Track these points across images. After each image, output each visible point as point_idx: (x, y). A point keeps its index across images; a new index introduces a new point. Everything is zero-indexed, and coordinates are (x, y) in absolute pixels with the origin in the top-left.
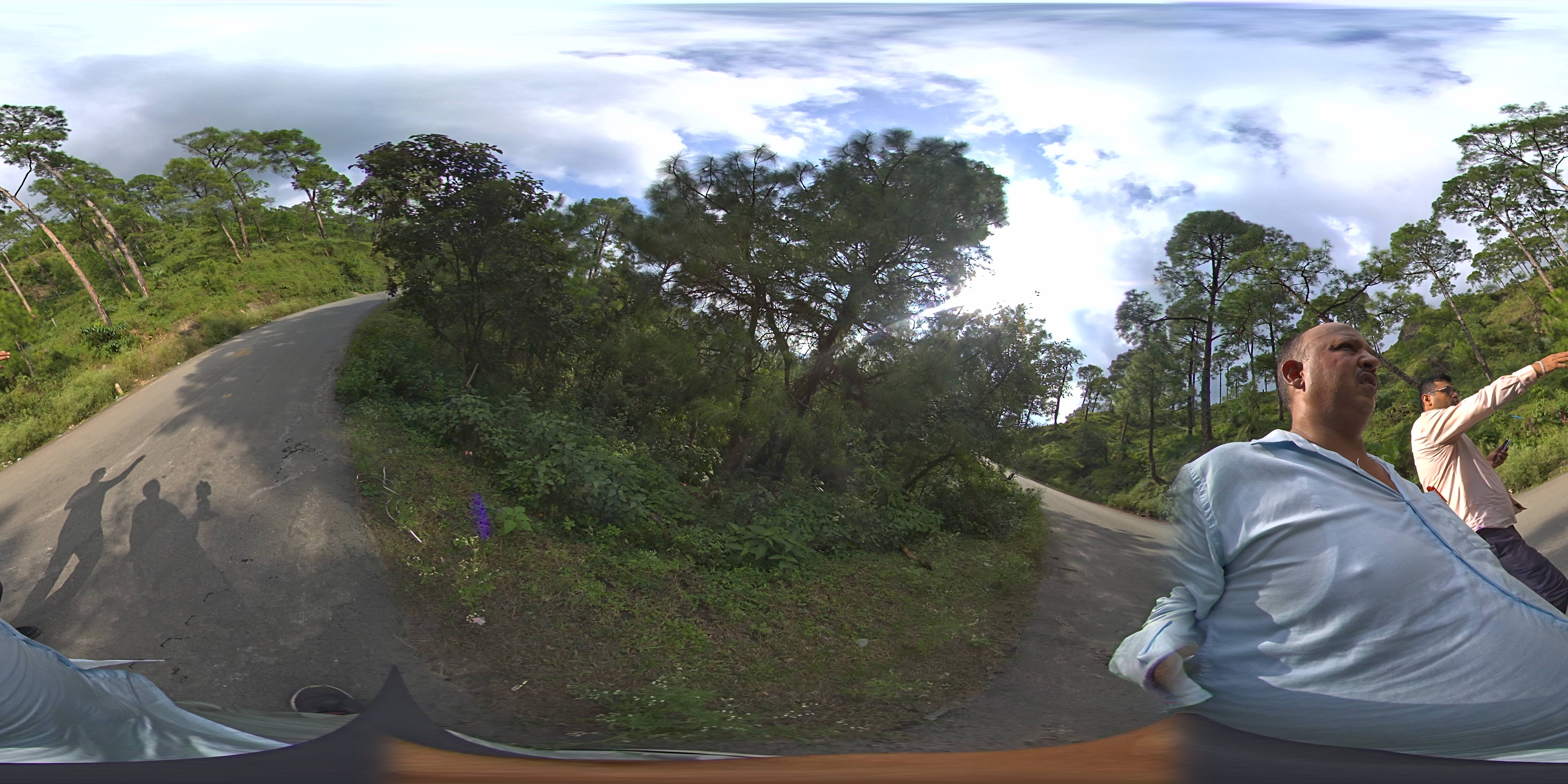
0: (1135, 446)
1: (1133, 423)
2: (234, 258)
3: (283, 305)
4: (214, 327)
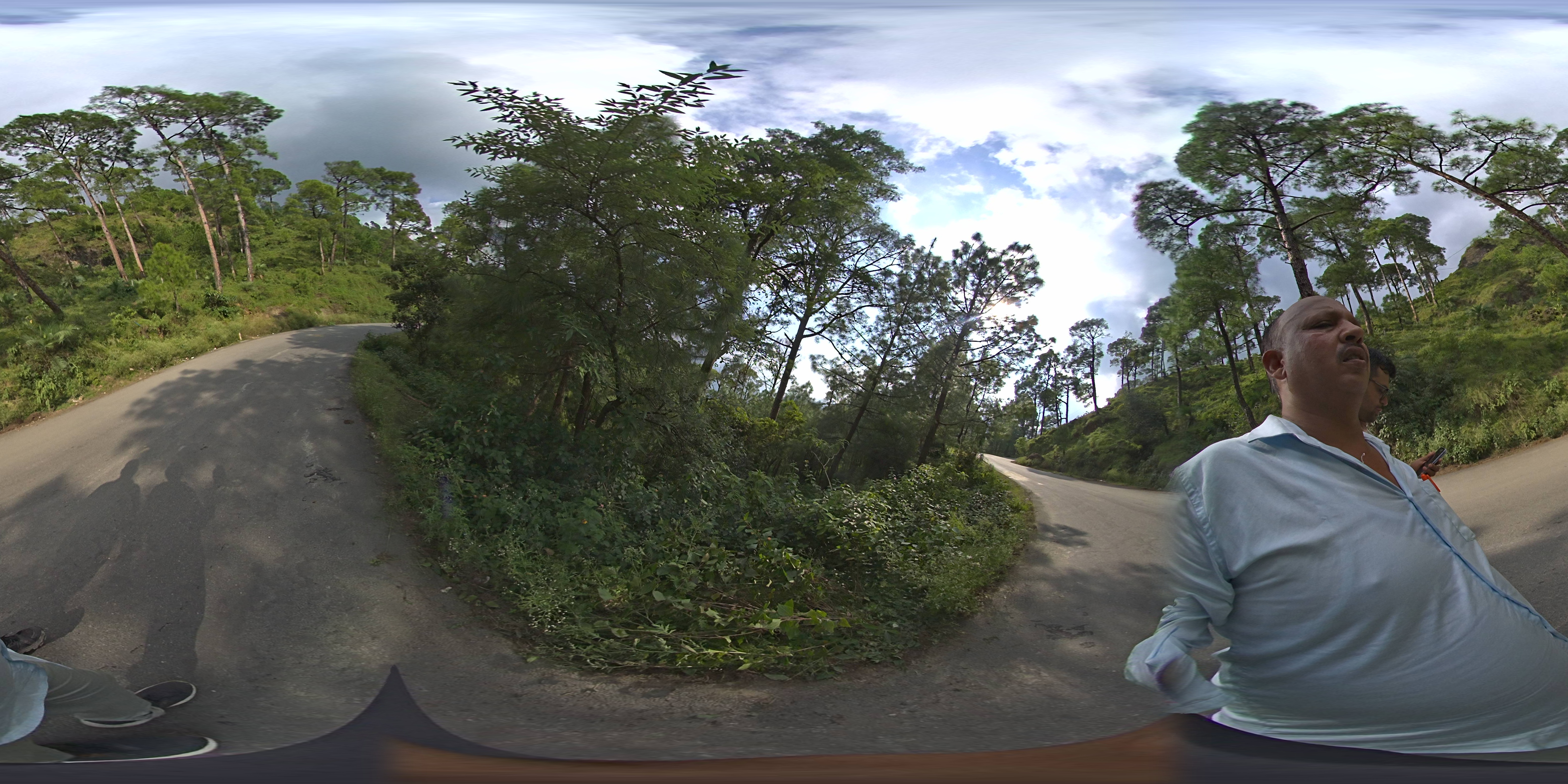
2: (318, 269)
3: (346, 316)
4: (297, 318)
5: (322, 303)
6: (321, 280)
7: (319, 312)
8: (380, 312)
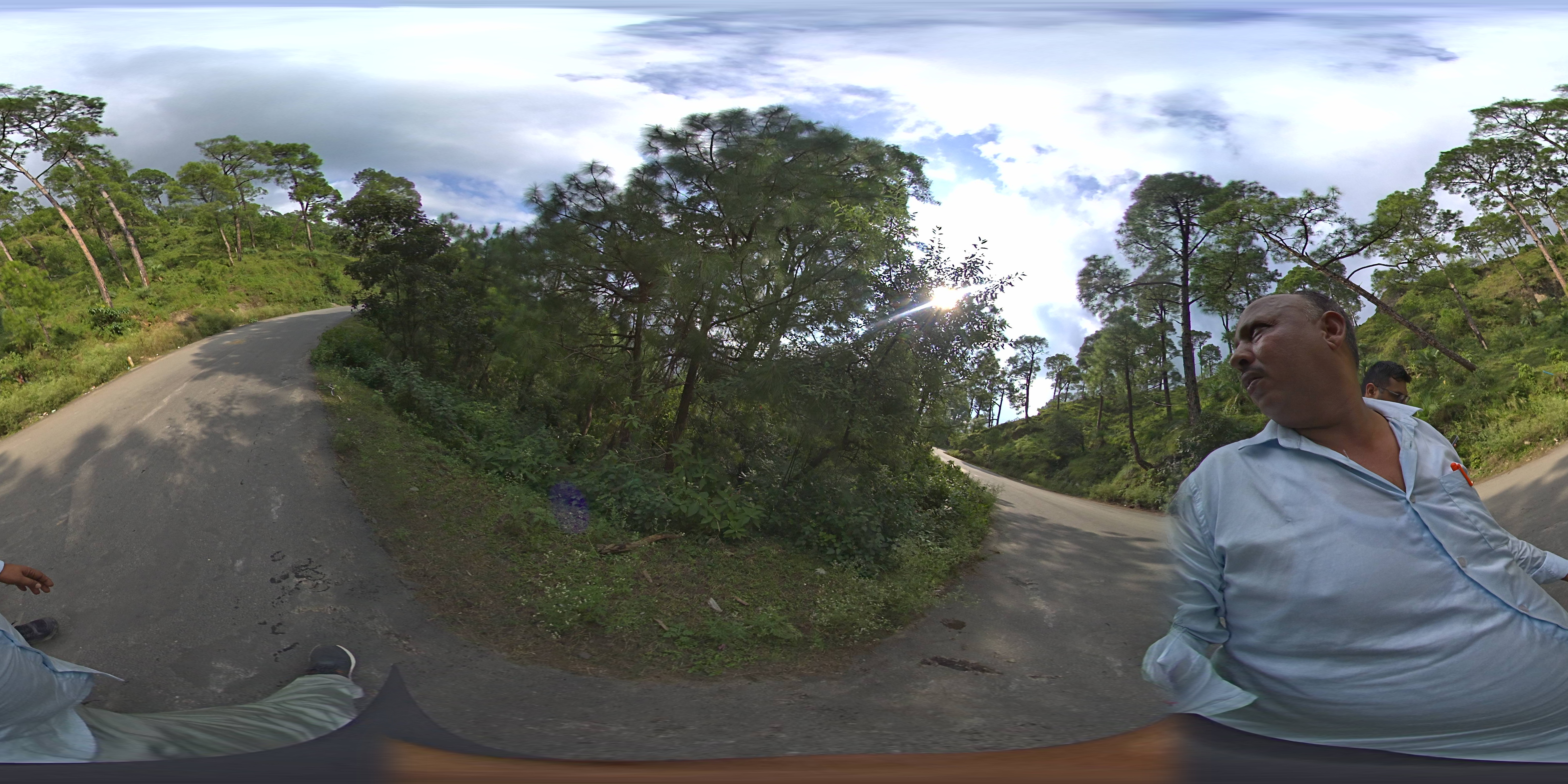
0: (1112, 432)
1: (1108, 409)
2: (226, 261)
3: (268, 308)
4: (208, 321)
5: (237, 298)
6: (231, 272)
7: (235, 308)
8: (308, 298)
